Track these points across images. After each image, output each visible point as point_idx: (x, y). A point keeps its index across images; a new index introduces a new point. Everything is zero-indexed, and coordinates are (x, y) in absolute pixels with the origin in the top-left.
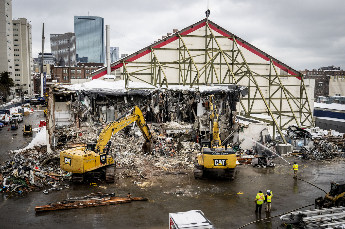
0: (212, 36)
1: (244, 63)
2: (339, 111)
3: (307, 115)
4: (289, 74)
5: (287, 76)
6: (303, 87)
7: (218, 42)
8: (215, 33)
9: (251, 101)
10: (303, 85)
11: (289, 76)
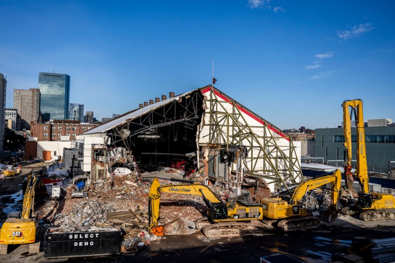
0: (216, 101)
1: (247, 126)
2: (308, 169)
3: (298, 173)
4: (280, 136)
5: (279, 138)
6: (292, 148)
7: (224, 106)
8: (219, 99)
9: (254, 161)
10: (292, 145)
11: (280, 138)
